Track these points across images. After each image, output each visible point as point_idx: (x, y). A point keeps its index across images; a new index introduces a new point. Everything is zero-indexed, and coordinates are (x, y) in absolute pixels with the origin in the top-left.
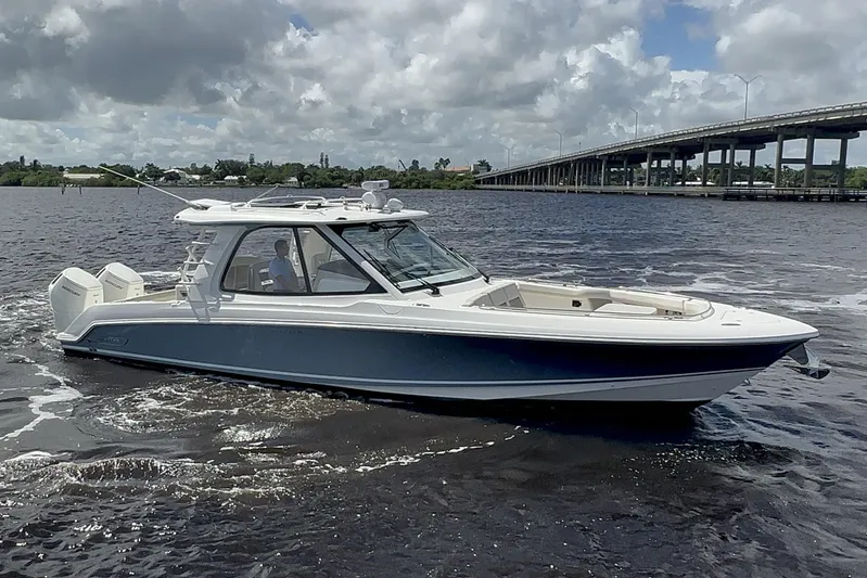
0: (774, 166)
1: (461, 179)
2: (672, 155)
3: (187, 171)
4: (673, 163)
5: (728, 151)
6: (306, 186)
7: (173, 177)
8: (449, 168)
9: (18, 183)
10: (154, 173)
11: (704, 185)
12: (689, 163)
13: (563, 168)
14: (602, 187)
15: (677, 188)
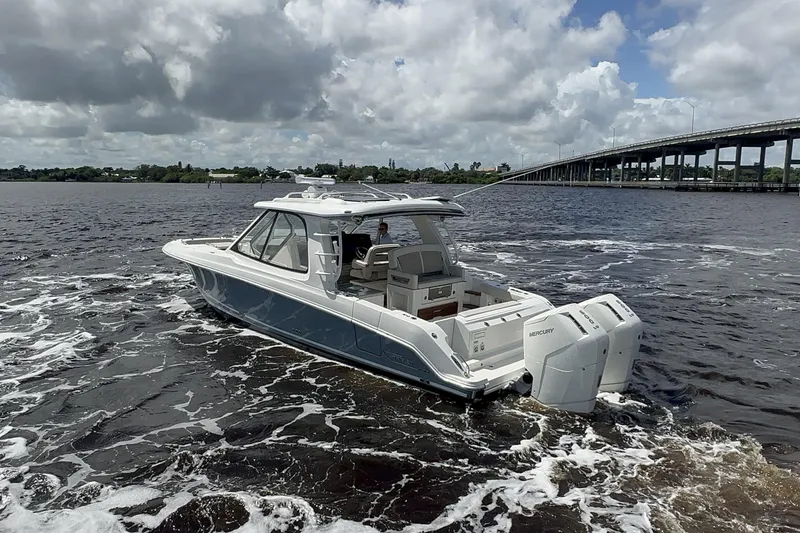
0: (712, 166)
1: (489, 176)
2: (639, 159)
3: (295, 171)
4: (640, 165)
5: (680, 156)
6: (379, 182)
7: (286, 176)
8: (480, 169)
9: (177, 181)
10: (273, 173)
11: (662, 180)
12: (651, 165)
13: (561, 169)
14: (589, 182)
15: (643, 182)
